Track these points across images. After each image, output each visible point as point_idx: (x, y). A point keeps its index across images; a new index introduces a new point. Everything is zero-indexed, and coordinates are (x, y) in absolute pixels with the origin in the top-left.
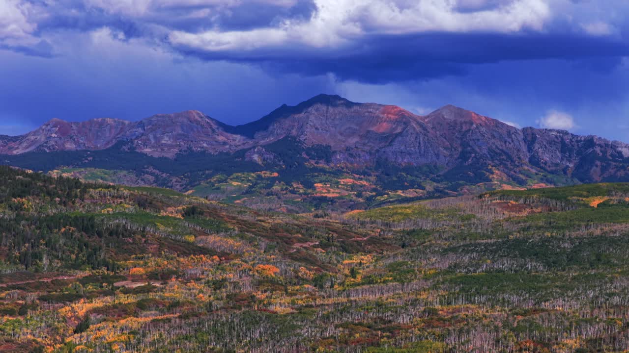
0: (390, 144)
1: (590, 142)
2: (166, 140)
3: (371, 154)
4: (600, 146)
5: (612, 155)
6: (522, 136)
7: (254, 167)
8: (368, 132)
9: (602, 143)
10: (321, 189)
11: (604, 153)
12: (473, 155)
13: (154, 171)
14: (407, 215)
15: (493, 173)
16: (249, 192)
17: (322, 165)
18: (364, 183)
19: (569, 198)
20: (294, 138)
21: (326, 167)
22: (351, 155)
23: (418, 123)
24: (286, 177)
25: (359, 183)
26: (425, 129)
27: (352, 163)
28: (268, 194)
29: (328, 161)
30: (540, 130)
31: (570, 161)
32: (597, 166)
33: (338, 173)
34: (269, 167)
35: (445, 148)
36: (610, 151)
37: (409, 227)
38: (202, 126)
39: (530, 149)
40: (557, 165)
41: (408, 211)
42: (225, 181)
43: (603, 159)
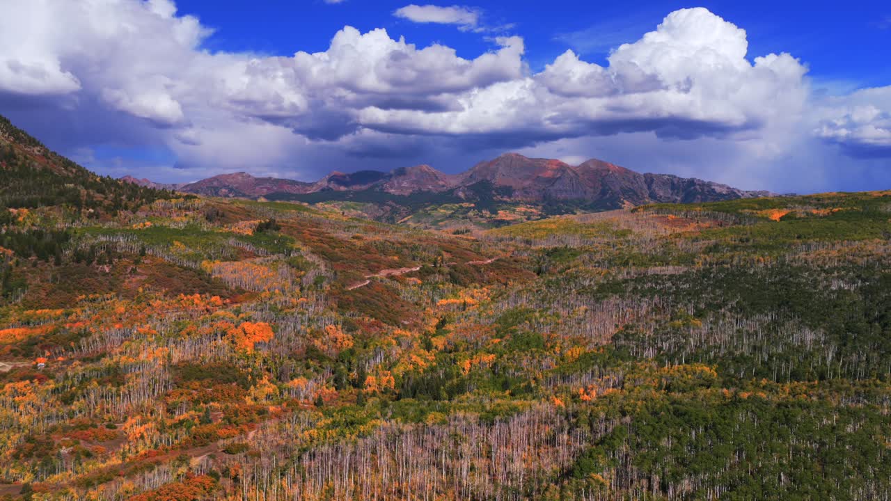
0: (553, 185)
1: (692, 182)
2: (405, 184)
3: (539, 191)
4: (699, 185)
5: (708, 191)
6: (644, 179)
7: (459, 200)
8: (538, 177)
9: (700, 183)
10: (502, 214)
11: (703, 190)
12: (610, 192)
13: (392, 203)
14: (551, 230)
15: (624, 204)
16: (451, 217)
17: (505, 199)
18: (534, 210)
19: (740, 211)
20: (488, 181)
21: (508, 200)
22: (526, 192)
23: (571, 170)
24: (479, 207)
25: (530, 210)
26: (576, 174)
27: (526, 198)
28: (463, 218)
29: (510, 197)
30: (656, 175)
31: (678, 196)
32: (698, 198)
33: (517, 204)
34: (468, 200)
35: (591, 187)
36: (706, 189)
37: (550, 245)
38: (429, 175)
39: (649, 188)
40: (669, 198)
41: (553, 226)
42: (436, 209)
43: (702, 193)
